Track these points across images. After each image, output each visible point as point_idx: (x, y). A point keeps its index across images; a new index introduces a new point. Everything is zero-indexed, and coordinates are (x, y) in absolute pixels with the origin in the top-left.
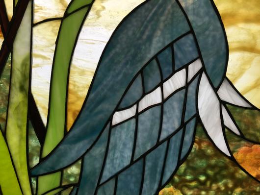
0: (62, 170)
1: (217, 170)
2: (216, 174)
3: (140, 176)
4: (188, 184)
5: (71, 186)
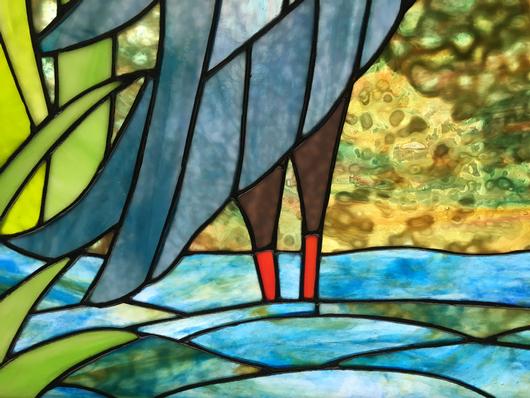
0: (113, 35)
1: (500, 17)
2: (497, 29)
4: (426, 58)
5: (140, 77)
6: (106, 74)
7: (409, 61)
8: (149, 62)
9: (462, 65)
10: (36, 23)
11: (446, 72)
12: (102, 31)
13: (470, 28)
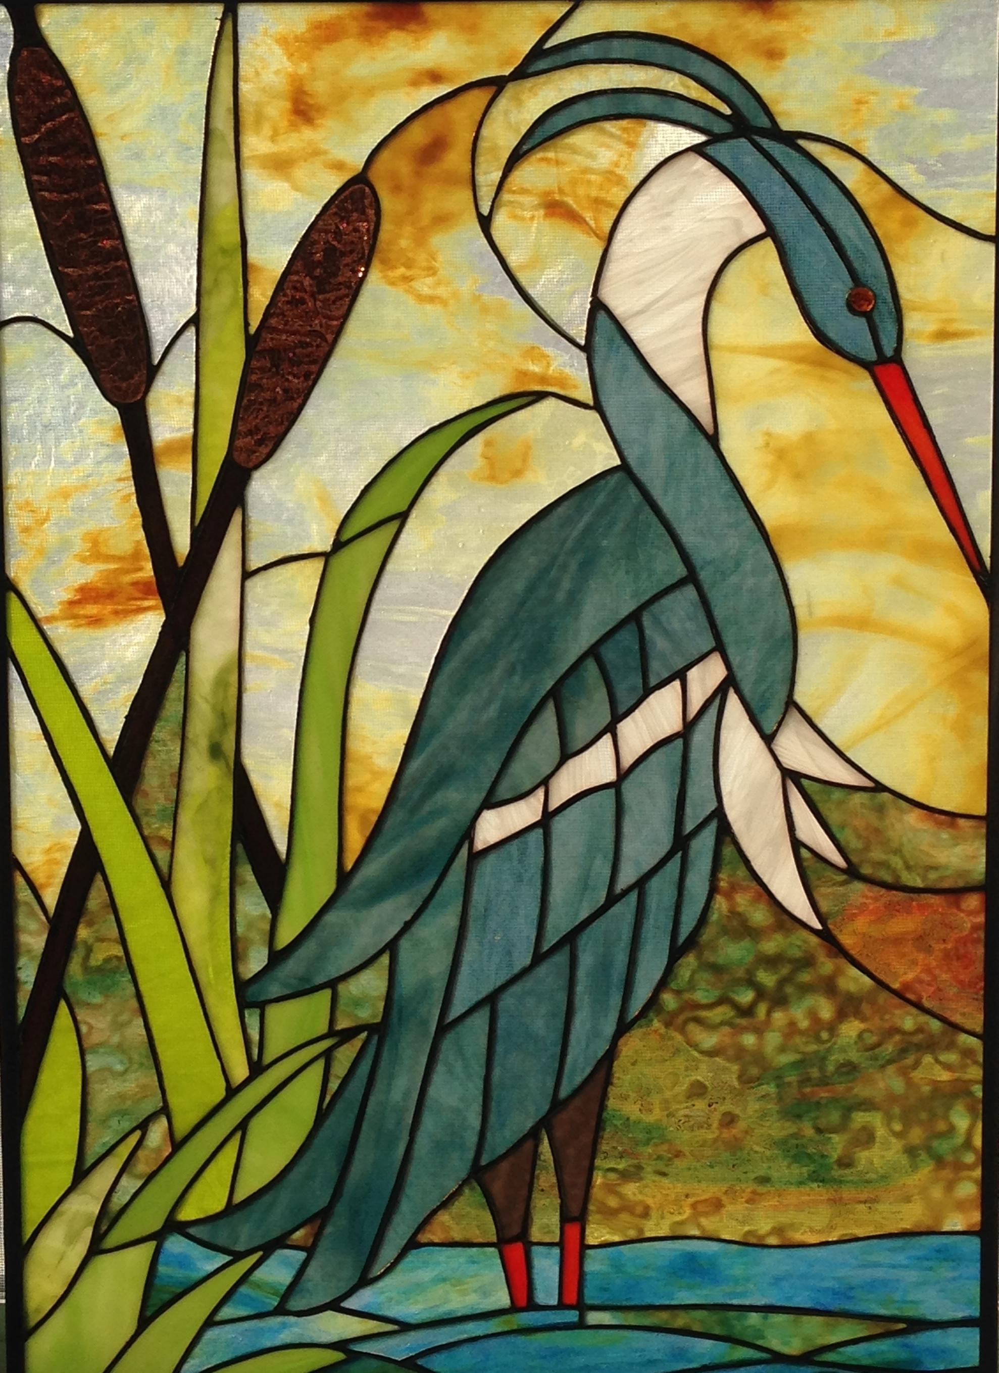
0: (332, 984)
1: (785, 971)
2: (782, 983)
3: (562, 997)
4: (704, 1014)
5: (363, 1031)
6: (323, 1028)
7: (682, 1018)
8: (374, 1016)
9: (743, 1022)
10: (242, 969)
11: (726, 1029)
12: (320, 979)
13: (751, 982)
